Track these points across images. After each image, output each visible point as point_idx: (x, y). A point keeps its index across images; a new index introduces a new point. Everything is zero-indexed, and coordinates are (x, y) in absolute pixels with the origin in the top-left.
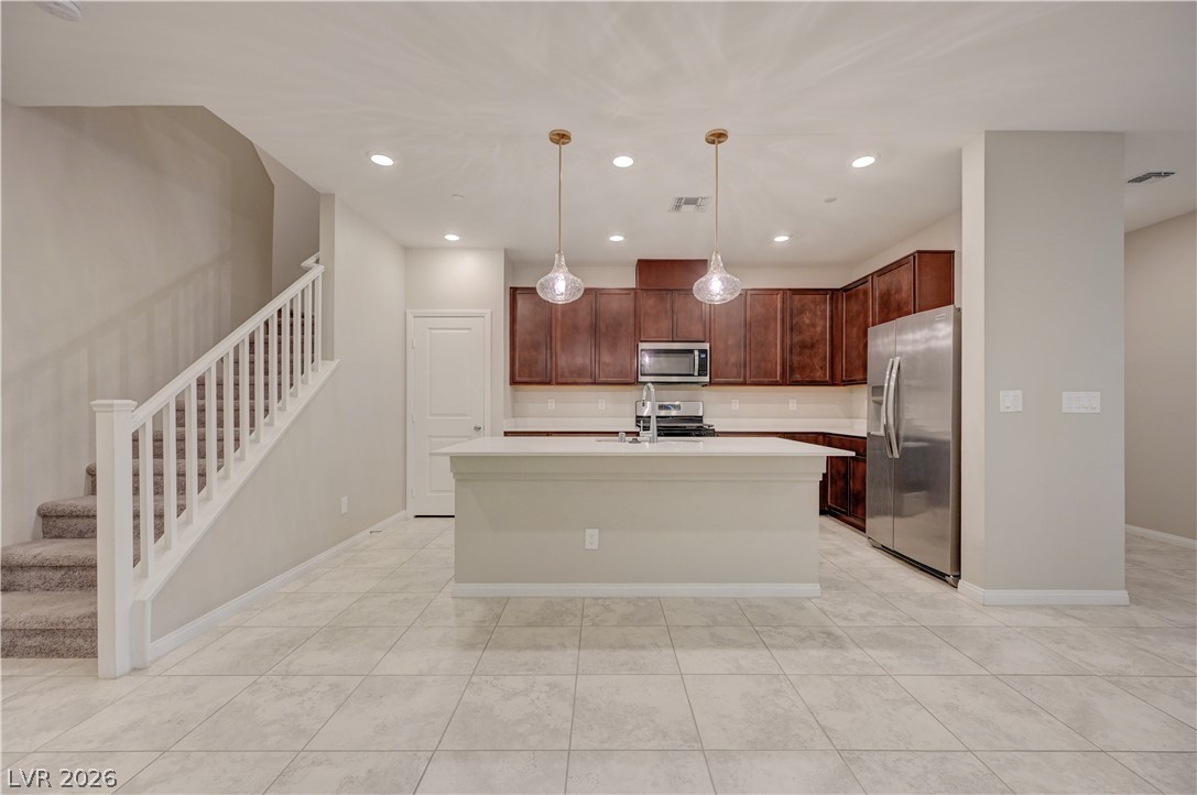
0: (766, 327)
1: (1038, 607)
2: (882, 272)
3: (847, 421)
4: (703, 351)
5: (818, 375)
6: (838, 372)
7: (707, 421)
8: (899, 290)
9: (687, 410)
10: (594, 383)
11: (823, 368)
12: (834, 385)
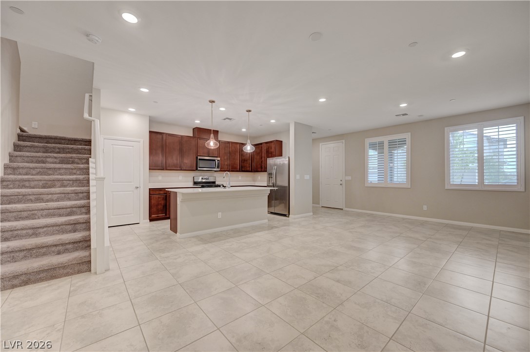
0: (235, 154)
1: (302, 217)
2: (266, 143)
3: (253, 182)
4: (218, 160)
5: (248, 169)
6: (253, 168)
7: (217, 183)
8: (271, 148)
9: (211, 180)
10: (181, 170)
11: (249, 167)
12: (252, 172)
